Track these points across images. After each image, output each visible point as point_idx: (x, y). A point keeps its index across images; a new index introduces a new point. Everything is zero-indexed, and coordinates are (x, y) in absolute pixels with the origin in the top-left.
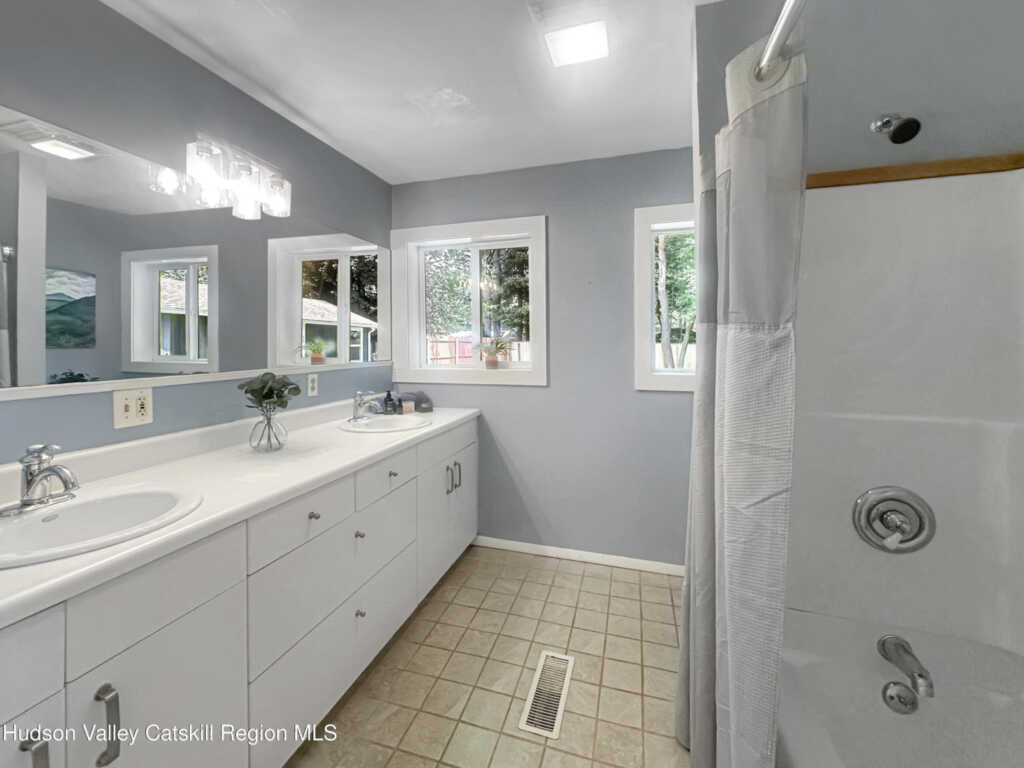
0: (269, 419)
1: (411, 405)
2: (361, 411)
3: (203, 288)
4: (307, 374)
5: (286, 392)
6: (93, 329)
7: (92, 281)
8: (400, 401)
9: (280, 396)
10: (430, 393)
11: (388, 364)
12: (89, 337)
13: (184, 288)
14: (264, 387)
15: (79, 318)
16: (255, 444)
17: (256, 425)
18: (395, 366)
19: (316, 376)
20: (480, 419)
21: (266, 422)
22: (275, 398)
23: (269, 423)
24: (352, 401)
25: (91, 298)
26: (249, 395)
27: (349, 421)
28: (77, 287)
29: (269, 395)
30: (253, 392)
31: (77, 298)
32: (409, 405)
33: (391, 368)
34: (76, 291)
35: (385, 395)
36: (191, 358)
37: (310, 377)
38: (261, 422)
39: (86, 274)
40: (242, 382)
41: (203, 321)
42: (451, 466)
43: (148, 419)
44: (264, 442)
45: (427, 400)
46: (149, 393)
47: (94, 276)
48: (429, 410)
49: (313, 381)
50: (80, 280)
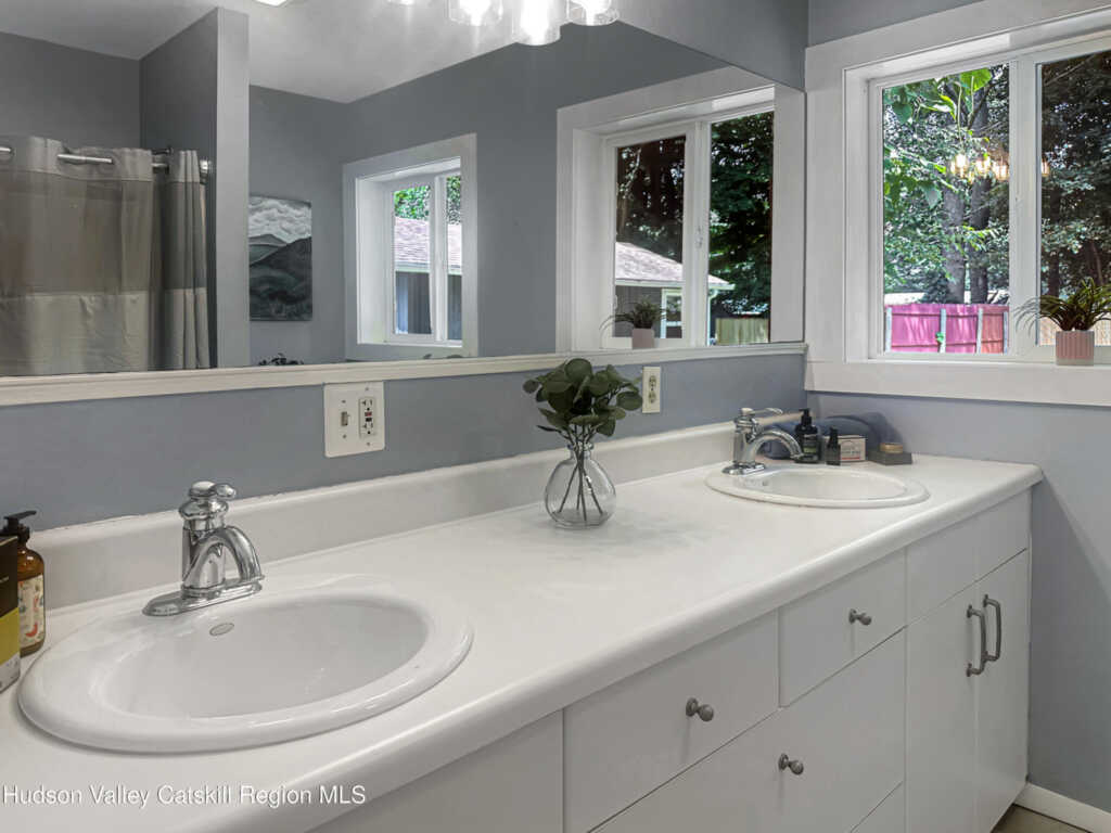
0: (581, 457)
1: (859, 443)
2: (752, 451)
3: (455, 231)
4: (643, 366)
5: (613, 402)
6: (309, 288)
7: (305, 212)
8: (834, 434)
9: (603, 410)
10: (898, 418)
11: (797, 350)
12: (304, 304)
13: (428, 232)
14: (573, 390)
15: (291, 274)
16: (554, 507)
17: (558, 466)
18: (812, 356)
19: (657, 371)
20: (1038, 491)
21: (575, 461)
22: (593, 416)
23: (580, 466)
24: (730, 427)
25: (306, 240)
26: (546, 405)
27: (726, 471)
28: (288, 223)
29: (581, 408)
30: (552, 398)
31: (290, 242)
32: (853, 444)
33: (802, 359)
34: (288, 231)
35: (797, 417)
36: (438, 339)
37: (648, 372)
38: (565, 463)
39: (298, 203)
40: (534, 377)
41: (455, 283)
42: (978, 607)
43: (378, 442)
44: (571, 504)
45: (894, 437)
46: (378, 392)
47: (309, 205)
48: (903, 459)
49: (652, 380)
50: (294, 212)
